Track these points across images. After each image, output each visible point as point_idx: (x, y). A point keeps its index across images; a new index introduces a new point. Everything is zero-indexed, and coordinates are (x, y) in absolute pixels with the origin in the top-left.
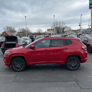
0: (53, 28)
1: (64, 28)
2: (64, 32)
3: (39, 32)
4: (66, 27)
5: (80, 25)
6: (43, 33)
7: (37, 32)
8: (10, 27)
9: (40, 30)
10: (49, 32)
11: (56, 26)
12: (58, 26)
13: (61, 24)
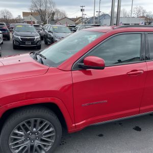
0: (33, 11)
1: (53, 14)
4: (58, 11)
5: (82, 10)
11: (38, 7)
12: (43, 8)
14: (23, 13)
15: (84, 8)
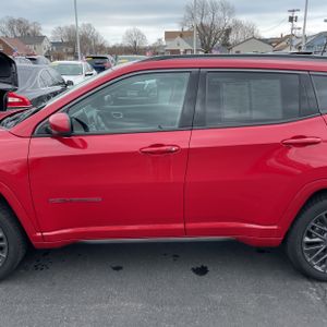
0: (186, 29)
1: (228, 32)
2: (228, 45)
3: (135, 43)
4: (237, 25)
5: (291, 19)
6: (151, 48)
7: (127, 44)
8: (20, 22)
9: (139, 34)
10: (172, 45)
11: (198, 18)
12: (207, 21)
13: (220, 14)
14: (166, 33)
15: (296, 14)
